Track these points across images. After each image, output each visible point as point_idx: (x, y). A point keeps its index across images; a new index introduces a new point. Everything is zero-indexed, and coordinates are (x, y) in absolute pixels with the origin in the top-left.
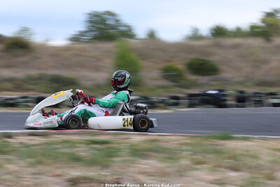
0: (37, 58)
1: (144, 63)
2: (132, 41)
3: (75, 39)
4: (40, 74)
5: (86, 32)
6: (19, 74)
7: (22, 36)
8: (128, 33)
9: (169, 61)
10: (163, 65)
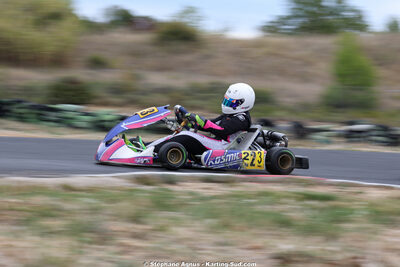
0: (208, 57)
1: (381, 72)
2: (363, 35)
3: (271, 29)
4: (213, 83)
5: (289, 18)
6: (179, 81)
7: (185, 20)
8: (357, 23)
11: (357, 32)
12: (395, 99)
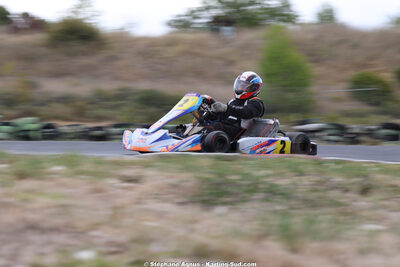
0: (113, 58)
1: (316, 70)
2: (290, 27)
7: (80, 17)
8: (284, 15)
9: (365, 66)
10: (352, 74)
11: (282, 24)
12: (337, 100)
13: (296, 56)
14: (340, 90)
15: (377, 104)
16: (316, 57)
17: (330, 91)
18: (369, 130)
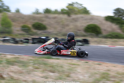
1: (13, 23)
2: (9, 13)
9: (25, 23)
10: (22, 25)
11: (7, 12)
12: (18, 31)
13: (9, 20)
14: (19, 28)
15: (27, 32)
16: (14, 20)
17: (16, 29)
18: (21, 40)
